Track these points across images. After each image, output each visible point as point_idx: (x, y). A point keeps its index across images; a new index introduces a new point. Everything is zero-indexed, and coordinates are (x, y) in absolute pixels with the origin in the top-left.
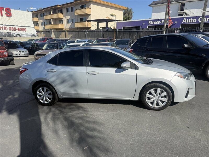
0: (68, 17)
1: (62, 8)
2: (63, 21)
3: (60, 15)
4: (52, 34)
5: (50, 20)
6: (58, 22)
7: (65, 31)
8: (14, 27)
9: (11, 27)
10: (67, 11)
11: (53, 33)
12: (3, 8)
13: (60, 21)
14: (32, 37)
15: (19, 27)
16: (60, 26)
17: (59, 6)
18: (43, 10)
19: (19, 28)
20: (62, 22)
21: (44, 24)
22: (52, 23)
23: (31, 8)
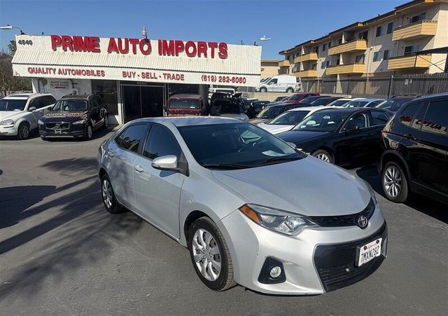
0: (377, 48)
1: (368, 27)
2: (364, 56)
3: (360, 45)
4: (336, 85)
5: (338, 55)
6: (354, 59)
7: (365, 80)
8: (226, 76)
9: (222, 75)
10: (378, 34)
11: (339, 84)
12: (217, 43)
13: (358, 56)
14: (287, 92)
15: (234, 76)
16: (356, 68)
17: (362, 25)
18: (328, 36)
19: (233, 78)
20: (362, 59)
21: (326, 65)
22: (341, 63)
23: (262, 39)
